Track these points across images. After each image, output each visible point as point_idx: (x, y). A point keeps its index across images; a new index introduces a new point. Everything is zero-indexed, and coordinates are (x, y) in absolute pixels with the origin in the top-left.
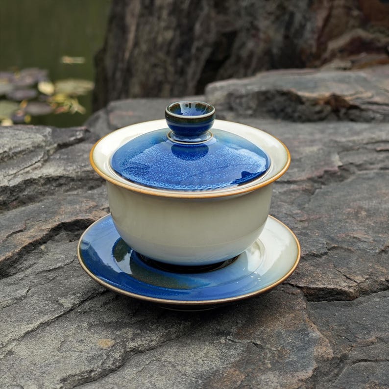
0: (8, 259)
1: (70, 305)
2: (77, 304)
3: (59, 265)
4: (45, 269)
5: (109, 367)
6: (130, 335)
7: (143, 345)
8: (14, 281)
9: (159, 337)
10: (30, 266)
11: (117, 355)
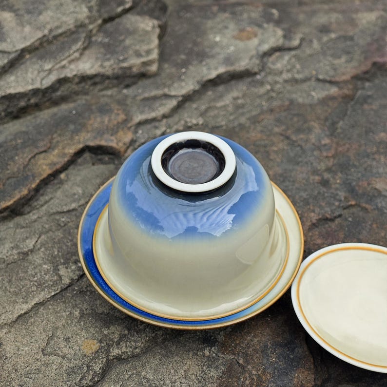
1: (68, 281)
2: (76, 279)
3: (73, 206)
4: (59, 210)
5: (87, 383)
6: (116, 337)
7: (127, 352)
8: (27, 224)
9: (144, 342)
10: (46, 202)
11: (97, 367)
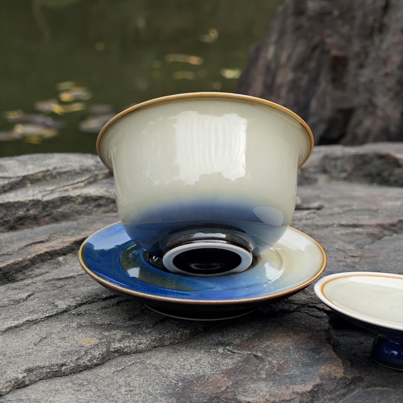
0: (18, 264)
1: (65, 306)
2: (73, 306)
3: (71, 274)
4: (56, 277)
5: (84, 363)
6: (119, 336)
7: (130, 347)
8: (19, 286)
9: (150, 341)
10: (41, 274)
11: (97, 353)
